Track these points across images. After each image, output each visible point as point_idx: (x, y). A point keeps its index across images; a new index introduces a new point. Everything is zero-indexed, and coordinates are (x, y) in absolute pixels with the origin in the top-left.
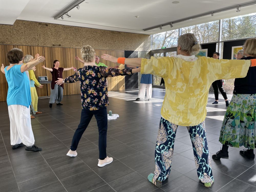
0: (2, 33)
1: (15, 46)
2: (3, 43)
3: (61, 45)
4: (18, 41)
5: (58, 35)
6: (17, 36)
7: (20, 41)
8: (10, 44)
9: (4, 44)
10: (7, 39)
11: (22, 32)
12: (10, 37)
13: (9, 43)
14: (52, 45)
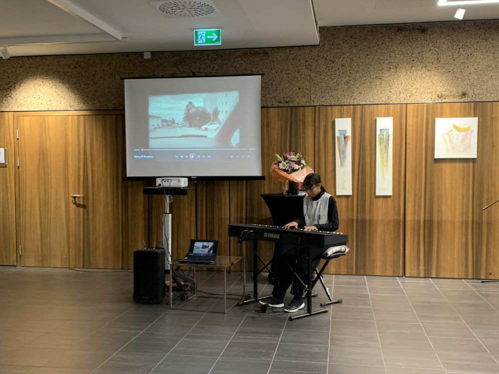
0: (287, 72)
1: (319, 108)
2: (287, 102)
3: (469, 91)
4: (330, 93)
5: (462, 57)
6: (326, 78)
7: (335, 92)
8: (308, 104)
9: (291, 105)
10: (300, 89)
11: (344, 62)
12: (308, 84)
13: (305, 101)
14: (435, 98)
